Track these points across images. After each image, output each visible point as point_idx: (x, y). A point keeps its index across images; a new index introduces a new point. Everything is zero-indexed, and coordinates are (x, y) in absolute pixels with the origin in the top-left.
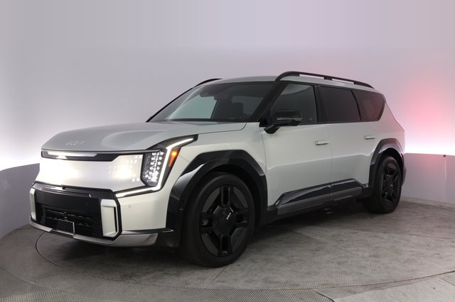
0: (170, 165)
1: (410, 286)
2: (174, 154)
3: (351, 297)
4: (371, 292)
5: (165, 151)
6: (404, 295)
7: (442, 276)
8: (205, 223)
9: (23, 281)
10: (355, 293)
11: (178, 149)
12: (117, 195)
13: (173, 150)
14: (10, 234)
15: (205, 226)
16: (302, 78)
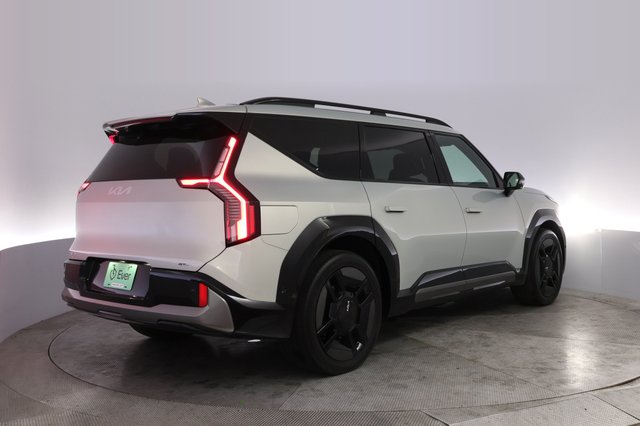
1: (553, 406)
4: (500, 415)
6: (545, 418)
7: (596, 393)
9: (30, 399)
10: (479, 415)
14: (13, 337)
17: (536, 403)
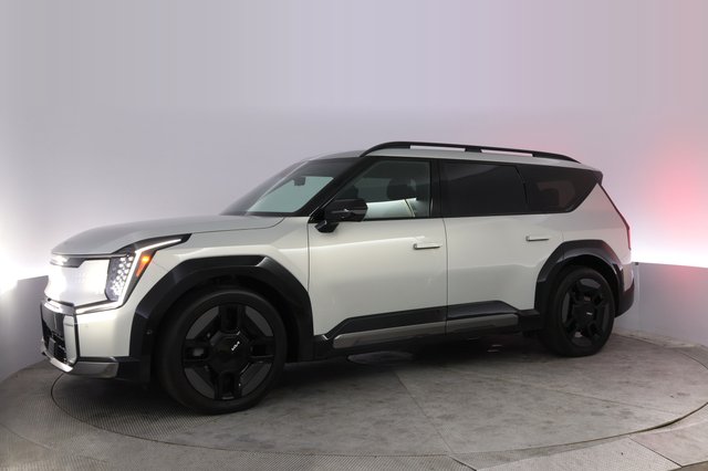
0: (138, 275)
1: (588, 450)
2: (146, 259)
3: (503, 466)
5: (134, 255)
6: (579, 463)
7: (634, 436)
8: (198, 353)
9: (32, 443)
10: (508, 460)
11: (152, 253)
12: (78, 311)
13: (143, 254)
15: (198, 357)
16: (414, 152)
17: (569, 447)
